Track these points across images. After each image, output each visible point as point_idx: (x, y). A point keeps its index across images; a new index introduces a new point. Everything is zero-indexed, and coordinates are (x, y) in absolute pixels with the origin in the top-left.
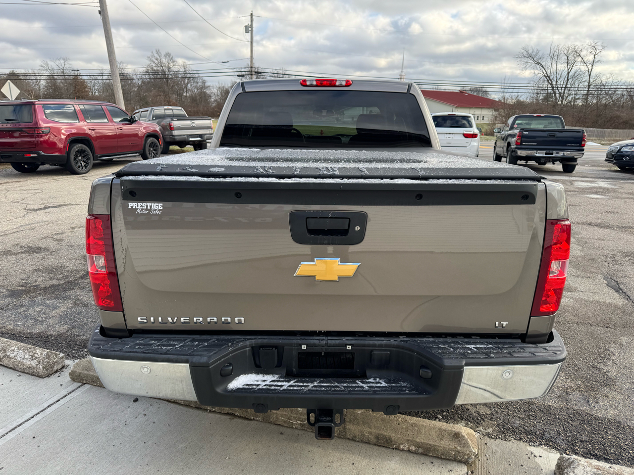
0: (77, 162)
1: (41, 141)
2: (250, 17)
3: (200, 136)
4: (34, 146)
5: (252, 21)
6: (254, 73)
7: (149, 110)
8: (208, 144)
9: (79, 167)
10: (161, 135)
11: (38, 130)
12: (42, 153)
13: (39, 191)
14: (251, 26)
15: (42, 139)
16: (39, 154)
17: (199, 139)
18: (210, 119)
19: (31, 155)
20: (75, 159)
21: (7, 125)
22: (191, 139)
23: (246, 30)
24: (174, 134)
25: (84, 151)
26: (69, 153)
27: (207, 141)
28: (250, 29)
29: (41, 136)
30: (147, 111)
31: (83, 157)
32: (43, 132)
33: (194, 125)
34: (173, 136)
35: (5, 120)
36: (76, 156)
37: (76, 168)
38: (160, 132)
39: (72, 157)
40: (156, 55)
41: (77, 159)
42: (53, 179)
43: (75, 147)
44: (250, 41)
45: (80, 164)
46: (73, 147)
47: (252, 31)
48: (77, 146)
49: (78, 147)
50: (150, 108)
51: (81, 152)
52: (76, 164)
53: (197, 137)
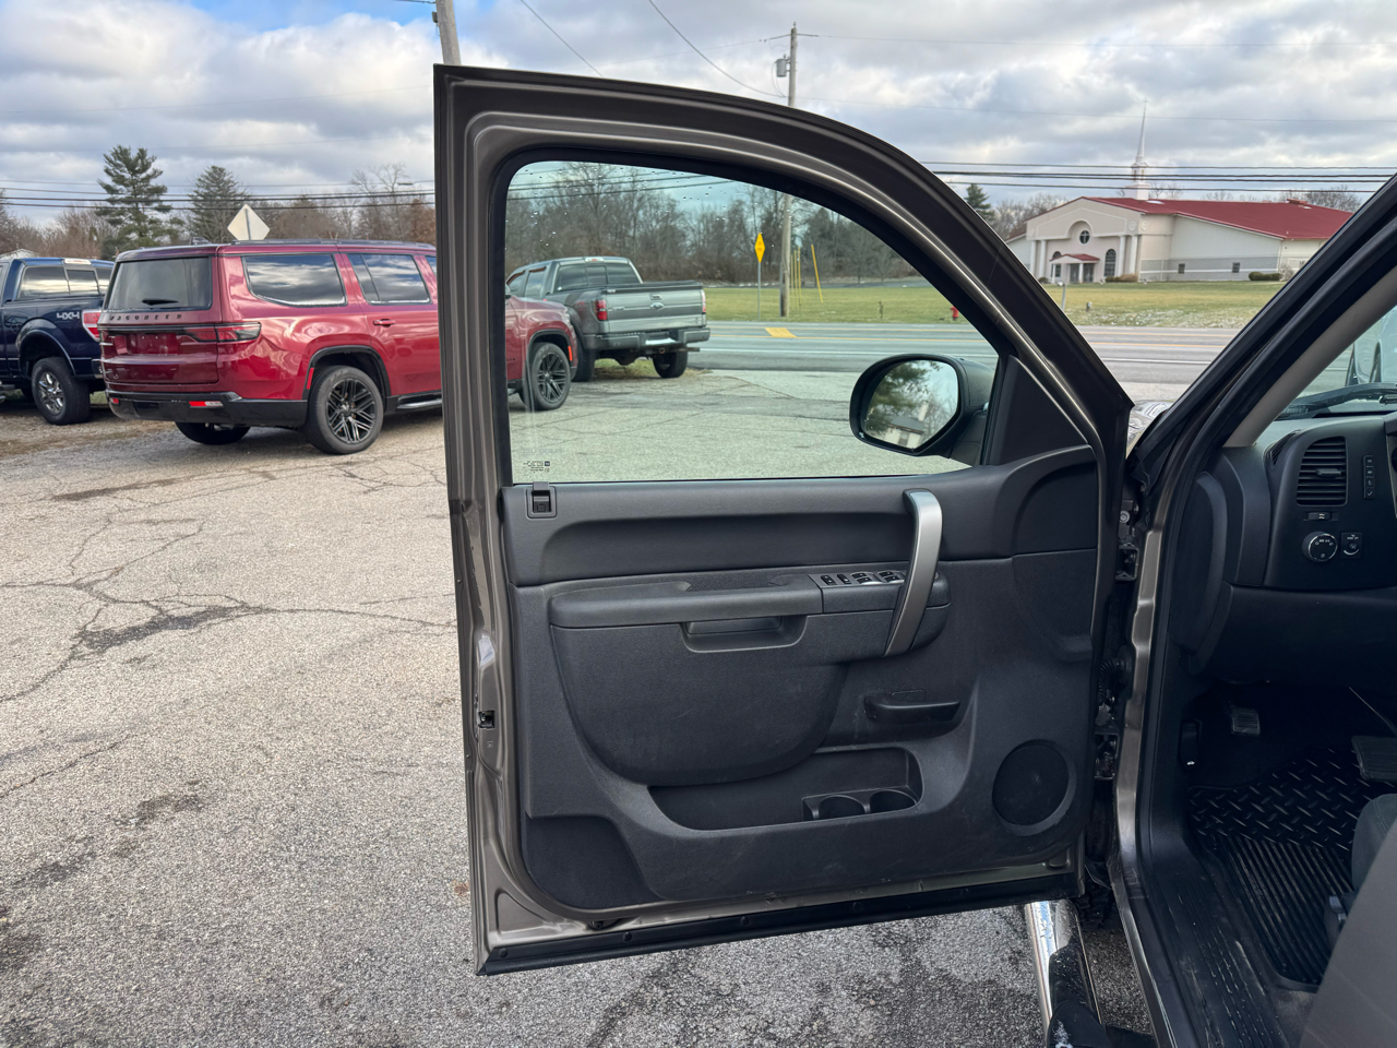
0: (339, 419)
1: (233, 362)
2: (789, 38)
3: (673, 333)
4: (215, 379)
5: (793, 47)
7: (548, 267)
8: (689, 353)
9: (342, 433)
10: (574, 335)
11: (225, 331)
12: (235, 397)
13: (191, 528)
14: (792, 60)
15: (235, 358)
16: (225, 399)
17: (669, 341)
18: (700, 288)
19: (208, 404)
20: (330, 411)
21: (147, 317)
22: (648, 343)
23: (778, 70)
24: (606, 330)
25: (359, 387)
26: (312, 396)
27: (689, 345)
28: (788, 67)
29: (236, 348)
30: (544, 269)
31: (357, 403)
32: (238, 335)
33: (658, 304)
34: (604, 334)
35: (145, 302)
36: (335, 402)
37: (332, 437)
38: (571, 327)
39: (322, 405)
41: (338, 412)
42: (265, 474)
43: (331, 378)
44: (787, 94)
45: (344, 425)
46: (326, 376)
47: (792, 71)
48: (338, 373)
49: (342, 374)
50: (550, 262)
51: (349, 390)
52: (336, 423)
53: (665, 337)
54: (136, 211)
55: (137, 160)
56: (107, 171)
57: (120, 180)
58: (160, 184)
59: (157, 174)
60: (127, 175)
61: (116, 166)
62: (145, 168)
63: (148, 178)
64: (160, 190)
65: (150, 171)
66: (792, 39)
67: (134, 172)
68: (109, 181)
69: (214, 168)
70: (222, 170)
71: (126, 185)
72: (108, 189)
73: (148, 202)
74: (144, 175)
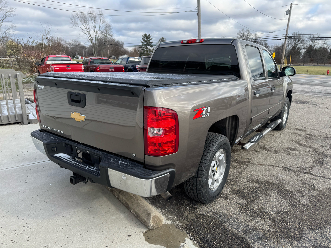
2: (290, 5)
5: (291, 8)
6: (287, 38)
14: (290, 11)
23: (286, 13)
28: (289, 12)
40: (242, 32)
44: (288, 19)
47: (290, 13)
54: (147, 47)
55: (148, 36)
56: (142, 39)
57: (144, 40)
58: (152, 42)
59: (151, 39)
60: (146, 40)
61: (144, 38)
62: (149, 38)
63: (150, 40)
64: (152, 43)
65: (150, 39)
66: (291, 6)
67: (147, 39)
68: (142, 41)
69: (162, 38)
70: (164, 38)
71: (145, 42)
72: (142, 42)
73: (149, 45)
74: (149, 40)
